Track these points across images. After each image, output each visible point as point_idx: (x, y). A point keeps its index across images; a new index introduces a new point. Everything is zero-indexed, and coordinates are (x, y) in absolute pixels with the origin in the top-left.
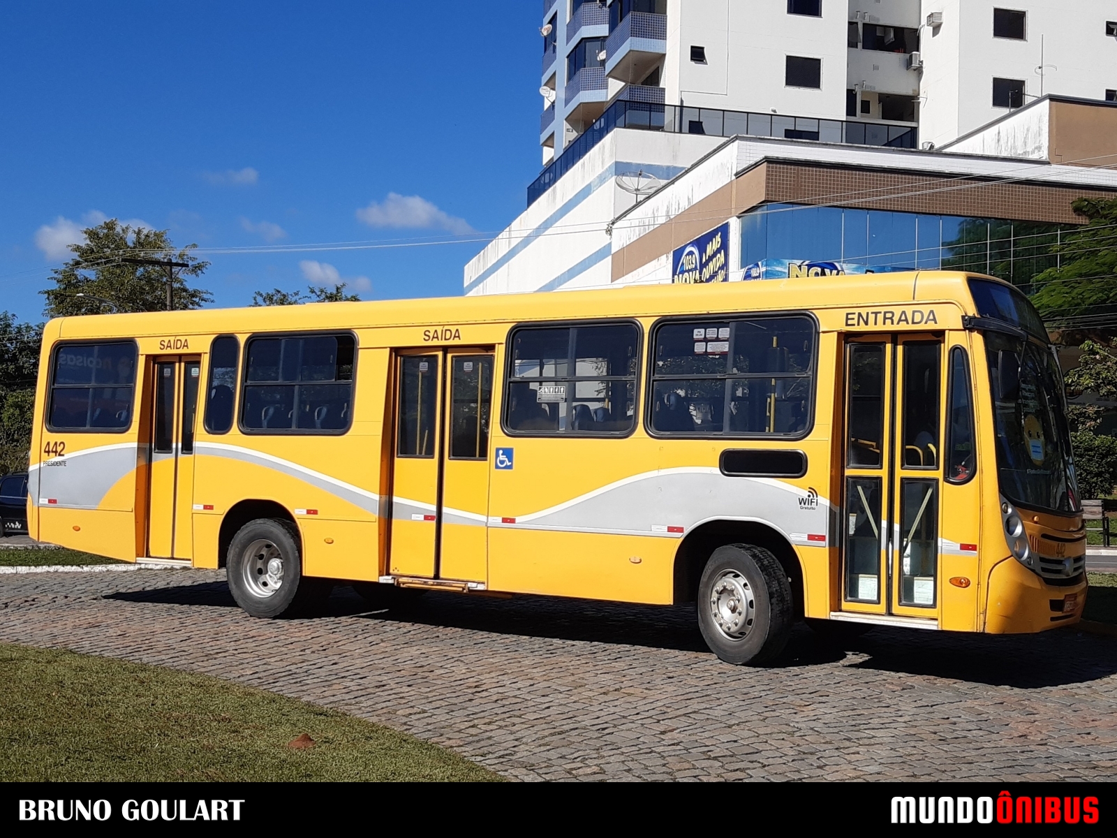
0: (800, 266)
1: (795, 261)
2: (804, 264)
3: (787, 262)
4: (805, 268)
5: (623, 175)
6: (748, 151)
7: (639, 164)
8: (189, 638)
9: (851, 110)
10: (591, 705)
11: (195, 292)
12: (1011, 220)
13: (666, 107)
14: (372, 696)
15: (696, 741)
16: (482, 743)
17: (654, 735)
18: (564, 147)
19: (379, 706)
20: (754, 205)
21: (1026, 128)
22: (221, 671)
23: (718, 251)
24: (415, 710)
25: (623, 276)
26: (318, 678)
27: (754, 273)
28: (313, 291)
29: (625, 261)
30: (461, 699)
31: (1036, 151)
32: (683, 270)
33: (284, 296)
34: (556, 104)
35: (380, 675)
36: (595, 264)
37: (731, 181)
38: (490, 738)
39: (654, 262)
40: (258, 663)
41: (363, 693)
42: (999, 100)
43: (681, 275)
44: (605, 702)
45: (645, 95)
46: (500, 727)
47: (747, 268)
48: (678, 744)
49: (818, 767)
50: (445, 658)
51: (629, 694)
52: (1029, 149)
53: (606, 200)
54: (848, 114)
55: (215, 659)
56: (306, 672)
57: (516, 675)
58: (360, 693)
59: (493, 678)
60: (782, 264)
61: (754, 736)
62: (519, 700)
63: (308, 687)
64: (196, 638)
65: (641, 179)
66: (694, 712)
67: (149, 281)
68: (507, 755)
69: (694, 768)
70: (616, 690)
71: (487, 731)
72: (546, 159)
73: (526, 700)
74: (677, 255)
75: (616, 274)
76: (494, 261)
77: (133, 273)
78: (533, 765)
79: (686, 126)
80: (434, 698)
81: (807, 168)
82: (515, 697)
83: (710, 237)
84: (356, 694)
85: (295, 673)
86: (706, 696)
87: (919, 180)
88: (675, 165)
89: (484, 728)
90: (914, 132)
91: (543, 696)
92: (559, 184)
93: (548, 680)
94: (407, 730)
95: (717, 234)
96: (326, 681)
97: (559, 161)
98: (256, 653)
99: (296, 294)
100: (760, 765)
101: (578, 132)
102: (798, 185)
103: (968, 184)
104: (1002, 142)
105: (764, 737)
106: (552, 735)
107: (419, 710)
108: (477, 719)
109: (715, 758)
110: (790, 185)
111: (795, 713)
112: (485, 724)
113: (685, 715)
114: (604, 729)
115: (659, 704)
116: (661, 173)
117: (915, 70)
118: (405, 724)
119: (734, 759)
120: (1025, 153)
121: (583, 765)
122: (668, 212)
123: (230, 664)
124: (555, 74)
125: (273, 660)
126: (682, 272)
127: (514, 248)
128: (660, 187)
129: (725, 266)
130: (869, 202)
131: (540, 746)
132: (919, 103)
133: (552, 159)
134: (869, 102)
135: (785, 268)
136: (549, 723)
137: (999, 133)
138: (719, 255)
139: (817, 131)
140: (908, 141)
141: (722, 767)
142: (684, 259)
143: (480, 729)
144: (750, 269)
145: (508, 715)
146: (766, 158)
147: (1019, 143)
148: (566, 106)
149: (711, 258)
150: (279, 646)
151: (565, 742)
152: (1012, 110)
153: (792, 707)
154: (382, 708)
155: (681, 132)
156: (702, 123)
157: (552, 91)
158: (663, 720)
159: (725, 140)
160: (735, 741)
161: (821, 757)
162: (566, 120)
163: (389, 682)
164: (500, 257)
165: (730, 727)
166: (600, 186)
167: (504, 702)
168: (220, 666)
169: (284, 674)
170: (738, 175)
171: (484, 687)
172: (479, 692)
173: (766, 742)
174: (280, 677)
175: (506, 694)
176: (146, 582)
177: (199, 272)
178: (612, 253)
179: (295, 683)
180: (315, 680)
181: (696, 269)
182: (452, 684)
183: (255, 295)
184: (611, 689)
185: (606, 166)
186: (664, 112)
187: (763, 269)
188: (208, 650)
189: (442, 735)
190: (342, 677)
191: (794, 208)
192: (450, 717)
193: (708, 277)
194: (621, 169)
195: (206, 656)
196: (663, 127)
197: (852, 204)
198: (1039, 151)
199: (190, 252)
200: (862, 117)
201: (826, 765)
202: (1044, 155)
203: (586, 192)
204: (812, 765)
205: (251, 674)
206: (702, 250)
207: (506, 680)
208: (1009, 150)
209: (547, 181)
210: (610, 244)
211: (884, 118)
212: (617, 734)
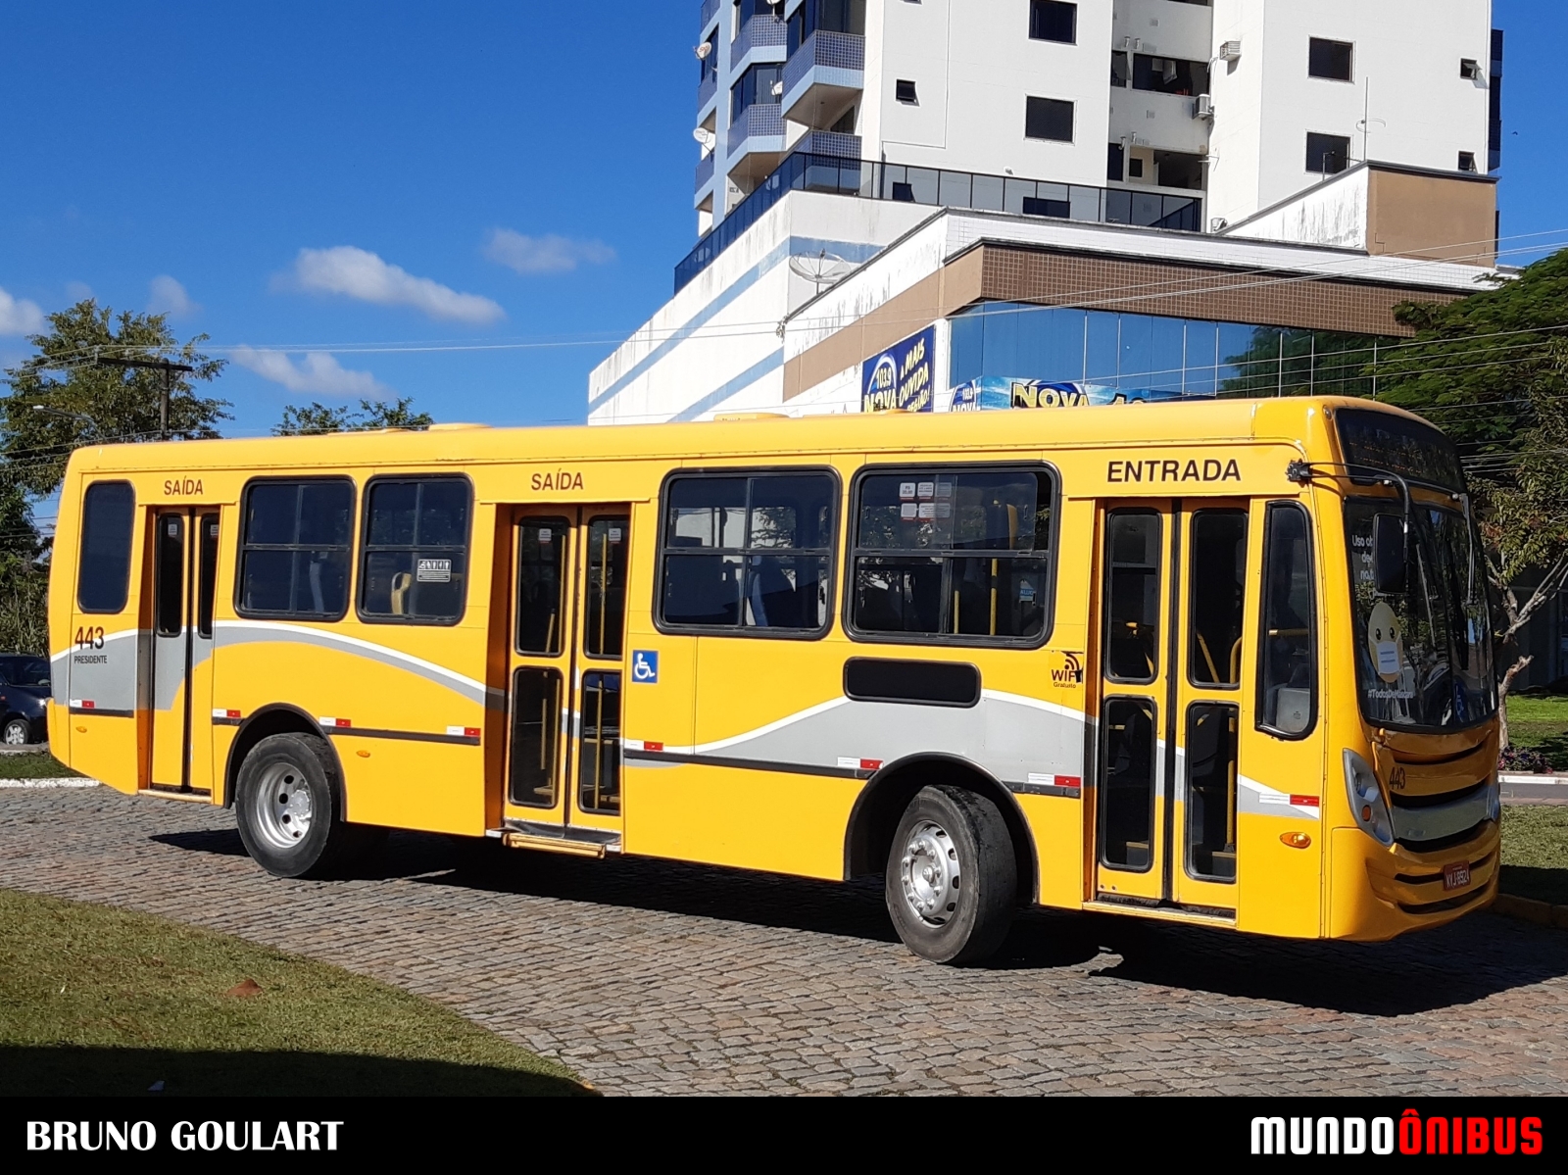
0: (1027, 388)
1: (1020, 380)
2: (1034, 383)
3: (1009, 381)
4: (1033, 390)
5: (800, 255)
6: (962, 229)
7: (823, 242)
8: (146, 871)
9: (1114, 172)
10: (644, 955)
11: (208, 402)
12: (1312, 329)
13: (862, 163)
14: (368, 944)
15: (760, 996)
16: (493, 999)
17: (710, 990)
18: (725, 213)
19: (374, 956)
20: (965, 304)
21: (1338, 204)
22: (180, 912)
23: (921, 364)
24: (421, 960)
25: (798, 394)
26: (304, 922)
27: (967, 394)
28: (366, 407)
29: (802, 374)
30: (481, 948)
31: (1351, 236)
32: (876, 388)
33: (326, 413)
34: (716, 153)
35: (385, 919)
36: (763, 375)
37: (939, 270)
38: (504, 993)
39: (839, 376)
40: (229, 903)
41: (358, 940)
42: (1312, 165)
43: (872, 395)
44: (663, 951)
45: (832, 145)
46: (522, 981)
47: (957, 388)
48: (735, 999)
49: (897, 1025)
50: (476, 899)
51: (696, 942)
52: (1342, 233)
53: (776, 290)
54: (1110, 177)
55: (175, 897)
56: (290, 914)
57: (561, 919)
58: (354, 940)
59: (529, 923)
60: (1003, 384)
61: (832, 990)
62: (555, 949)
63: (288, 932)
64: (155, 871)
65: (825, 261)
66: (770, 963)
67: (142, 388)
68: (520, 1012)
69: (746, 1025)
70: (681, 938)
71: (503, 985)
72: (703, 228)
73: (565, 949)
74: (869, 367)
75: (789, 392)
76: (629, 368)
77: (121, 376)
78: (549, 1024)
79: (889, 190)
80: (447, 947)
81: (1038, 255)
82: (552, 945)
83: (909, 345)
84: (348, 941)
85: (276, 916)
86: (792, 944)
87: (1198, 274)
88: (872, 243)
89: (500, 981)
90: (1196, 205)
91: (588, 944)
92: (716, 264)
93: (599, 926)
94: (402, 983)
95: (920, 340)
96: (314, 925)
97: (718, 232)
98: (230, 891)
99: (343, 410)
100: (827, 1023)
101: (744, 193)
102: (1025, 278)
103: (1259, 281)
104: (1306, 223)
105: (844, 991)
106: (583, 989)
107: (423, 961)
108: (495, 971)
109: (775, 1015)
110: (1015, 277)
111: (894, 964)
112: (503, 977)
113: (756, 966)
114: (650, 983)
115: (730, 953)
116: (853, 253)
117: (1203, 119)
118: (402, 977)
119: (798, 1016)
120: (1336, 238)
121: (610, 1023)
122: (857, 308)
123: (192, 904)
124: (714, 111)
125: (249, 900)
126: (875, 391)
127: (656, 350)
128: (848, 273)
129: (928, 384)
130: (1126, 303)
131: (565, 1002)
132: (1207, 165)
133: (710, 229)
134: (1141, 161)
135: (1007, 389)
136: (584, 976)
137: (1303, 210)
138: (921, 369)
139: (1066, 200)
140: (1187, 219)
141: (780, 1025)
142: (877, 373)
143: (496, 983)
144: (961, 390)
145: (536, 966)
146: (983, 239)
147: (1330, 225)
148: (729, 155)
149: (911, 373)
150: (262, 883)
151: (597, 998)
152: (1327, 176)
153: (893, 957)
154: (378, 958)
155: (881, 197)
156: (910, 185)
157: (710, 134)
158: (728, 972)
159: (936, 209)
160: (807, 996)
161: (905, 1014)
162: (729, 175)
163: (395, 927)
164: (636, 363)
165: (807, 979)
166: (771, 268)
167: (536, 952)
168: (178, 907)
169: (261, 917)
170: (948, 261)
171: (515, 934)
172: (507, 940)
173: (845, 997)
174: (254, 921)
175: (541, 942)
176: (104, 801)
177: (213, 374)
178: (785, 362)
179: (273, 928)
180: (299, 925)
181: (891, 387)
182: (474, 930)
183: (286, 411)
184: (676, 936)
185: (779, 242)
186: (860, 169)
187: (978, 390)
188: (168, 887)
189: (445, 989)
190: (336, 922)
191: (1020, 310)
192: (461, 968)
193: (906, 399)
194: (798, 247)
195: (162, 894)
196: (857, 191)
197: (1102, 305)
198: (1354, 237)
199: (199, 349)
200: (1130, 181)
201: (908, 1022)
202: (1360, 242)
203: (751, 277)
204: (890, 1022)
205: (218, 917)
206: (900, 362)
207: (546, 926)
208: (1316, 234)
209: (701, 259)
210: (782, 349)
211: (1161, 184)
212: (665, 988)
